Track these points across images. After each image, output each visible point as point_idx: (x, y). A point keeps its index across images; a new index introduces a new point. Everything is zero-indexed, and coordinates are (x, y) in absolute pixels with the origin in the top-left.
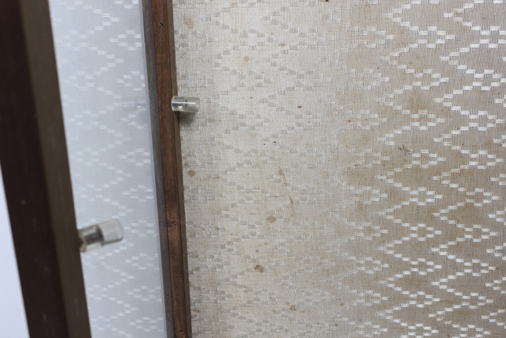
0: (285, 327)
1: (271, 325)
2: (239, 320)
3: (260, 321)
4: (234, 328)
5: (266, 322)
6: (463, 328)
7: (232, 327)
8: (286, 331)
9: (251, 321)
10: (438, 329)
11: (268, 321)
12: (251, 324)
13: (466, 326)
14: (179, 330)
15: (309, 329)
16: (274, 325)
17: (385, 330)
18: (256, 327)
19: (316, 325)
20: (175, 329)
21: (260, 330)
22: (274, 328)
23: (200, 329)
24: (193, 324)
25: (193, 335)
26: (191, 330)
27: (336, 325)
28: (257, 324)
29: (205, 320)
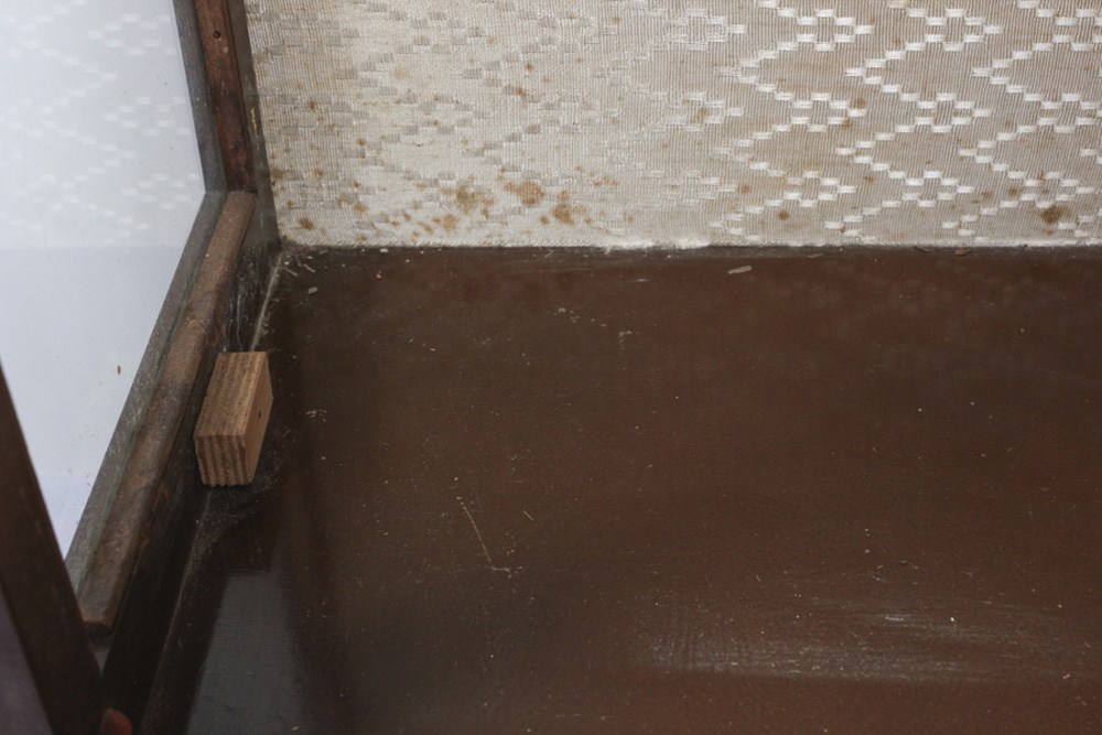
0: (487, 30)
1: (452, 25)
2: (370, 15)
3: (422, 15)
4: (358, 36)
5: (439, 16)
6: (934, 18)
7: (352, 35)
8: (491, 41)
9: (398, 17)
10: (872, 21)
11: (444, 15)
12: (400, 25)
13: (942, 13)
14: (211, 31)
15: (547, 32)
16: (459, 25)
17: (740, 29)
18: (414, 32)
19: (566, 22)
20: (198, 28)
21: (423, 41)
22: (461, 32)
23: (272, 43)
24: (251, 28)
25: (256, 61)
26: (249, 48)
27: (617, 20)
28: (418, 24)
29: (282, 17)
